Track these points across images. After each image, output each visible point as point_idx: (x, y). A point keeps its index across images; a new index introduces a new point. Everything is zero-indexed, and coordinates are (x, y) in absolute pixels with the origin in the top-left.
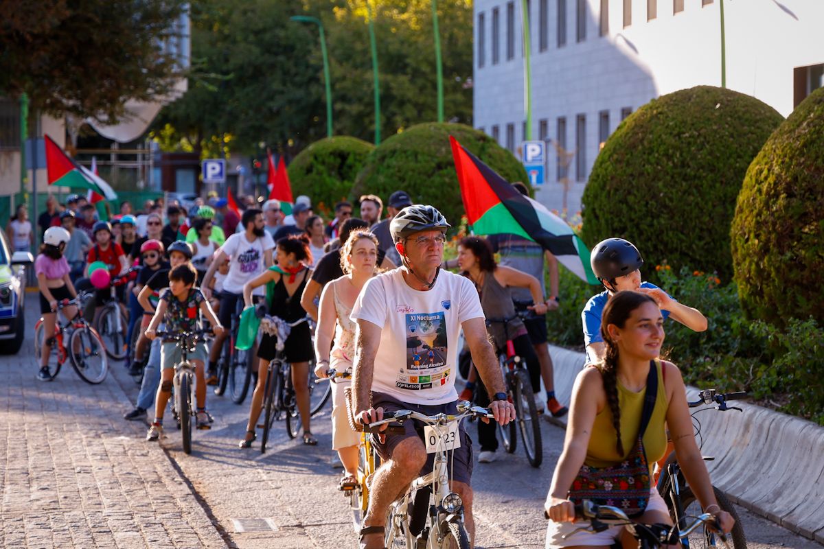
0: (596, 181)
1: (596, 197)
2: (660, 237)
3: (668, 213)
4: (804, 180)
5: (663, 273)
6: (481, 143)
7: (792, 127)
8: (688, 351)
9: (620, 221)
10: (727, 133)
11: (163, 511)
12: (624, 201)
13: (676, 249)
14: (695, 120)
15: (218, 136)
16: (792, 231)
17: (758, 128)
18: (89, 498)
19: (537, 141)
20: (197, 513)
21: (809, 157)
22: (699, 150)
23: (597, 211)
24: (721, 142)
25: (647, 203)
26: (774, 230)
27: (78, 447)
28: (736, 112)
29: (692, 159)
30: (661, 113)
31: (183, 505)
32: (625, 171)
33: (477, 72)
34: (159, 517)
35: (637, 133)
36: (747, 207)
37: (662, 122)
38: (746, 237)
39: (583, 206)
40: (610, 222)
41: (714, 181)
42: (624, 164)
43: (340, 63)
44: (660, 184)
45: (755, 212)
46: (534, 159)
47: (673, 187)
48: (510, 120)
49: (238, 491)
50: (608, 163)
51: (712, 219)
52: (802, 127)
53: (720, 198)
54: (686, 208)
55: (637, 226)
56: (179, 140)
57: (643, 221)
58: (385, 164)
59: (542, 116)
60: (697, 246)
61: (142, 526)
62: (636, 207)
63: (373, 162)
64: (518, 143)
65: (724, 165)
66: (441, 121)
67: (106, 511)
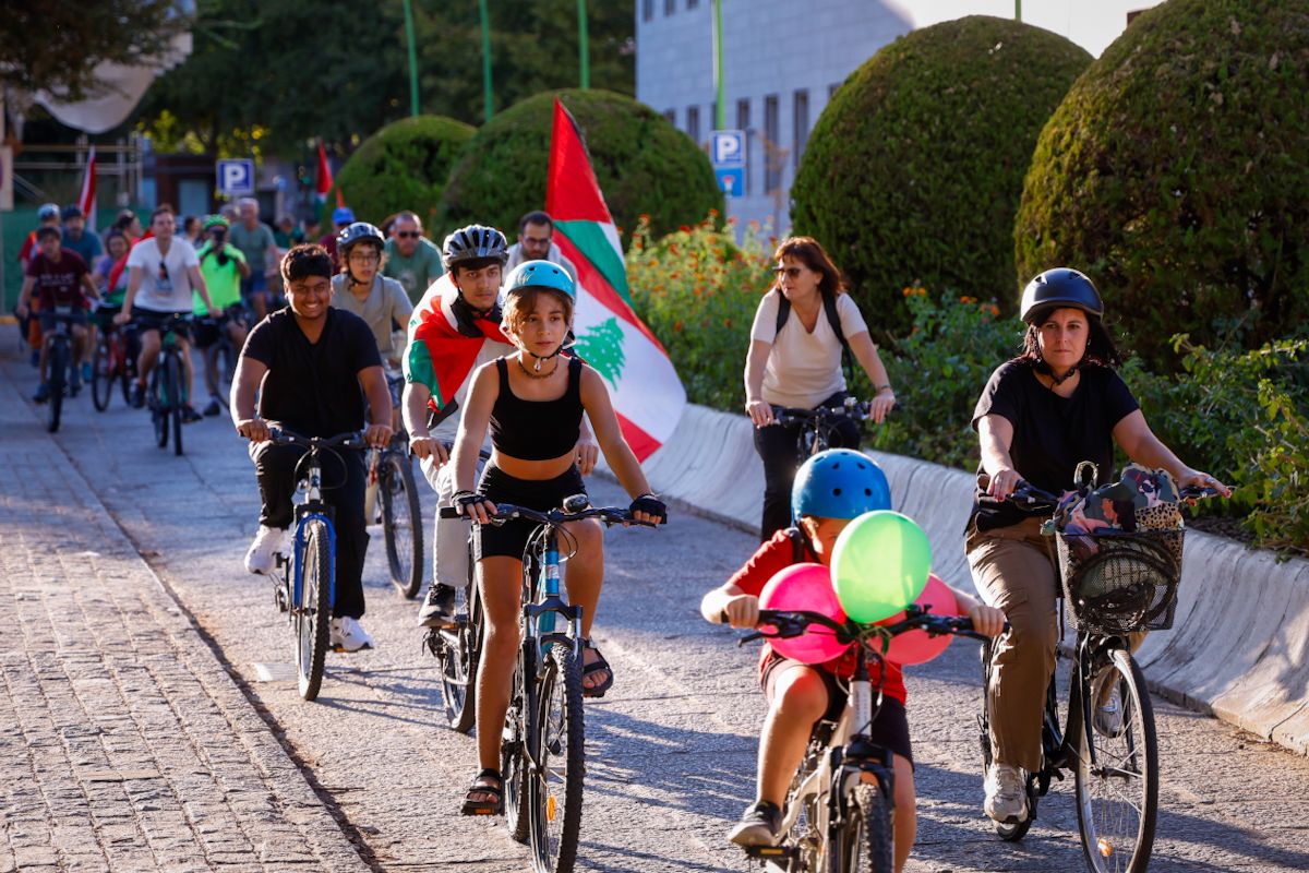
0: (811, 163)
1: (812, 188)
2: (910, 248)
3: (922, 211)
4: (1126, 147)
5: (915, 300)
6: (642, 120)
7: (1108, 68)
8: (950, 418)
9: (849, 224)
10: (1012, 87)
11: (148, 651)
12: (855, 194)
13: (935, 267)
14: (963, 67)
15: (243, 129)
16: (1108, 227)
17: (1060, 79)
18: (36, 634)
19: (734, 131)
20: (201, 654)
21: (1133, 113)
22: (969, 113)
23: (814, 209)
24: (1003, 101)
25: (890, 196)
26: (1081, 225)
27: (21, 565)
28: (1028, 55)
29: (958, 128)
30: (910, 58)
31: (179, 643)
32: (856, 148)
33: (643, 28)
34: (142, 659)
35: (875, 90)
36: (1039, 192)
37: (912, 71)
38: (1038, 237)
39: (793, 202)
40: (833, 225)
41: (993, 161)
42: (854, 137)
43: (431, 14)
44: (910, 166)
45: (1051, 199)
46: (729, 159)
47: (928, 170)
48: (691, 101)
49: (264, 627)
50: (831, 135)
51: (989, 219)
52: (1123, 67)
53: (1002, 187)
54: (949, 202)
55: (875, 231)
56: (183, 135)
57: (885, 224)
58: (494, 153)
59: (742, 95)
60: (967, 260)
61: (116, 672)
62: (873, 201)
63: (477, 150)
64: (706, 135)
65: (1009, 135)
66: (585, 87)
67: (61, 651)
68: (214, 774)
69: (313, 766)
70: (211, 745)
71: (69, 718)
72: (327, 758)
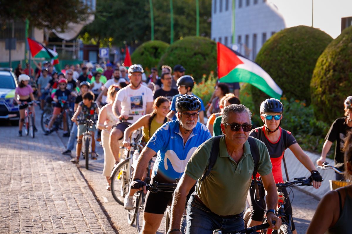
3: (286, 76)
4: (340, 64)
7: (336, 43)
10: (311, 44)
11: (75, 193)
13: (289, 91)
14: (298, 39)
15: (107, 38)
16: (335, 85)
18: (45, 187)
19: (237, 44)
20: (89, 194)
21: (342, 56)
22: (299, 51)
24: (308, 48)
25: (278, 72)
26: (328, 85)
27: (42, 165)
28: (315, 36)
29: (296, 54)
30: (284, 36)
31: (84, 191)
32: (269, 59)
33: (214, 16)
34: (73, 195)
35: (275, 44)
36: (317, 75)
37: (285, 39)
41: (305, 64)
42: (269, 56)
43: (158, 10)
44: (283, 64)
45: (321, 77)
47: (288, 65)
48: (226, 35)
50: (263, 55)
51: (304, 79)
52: (340, 43)
53: (308, 71)
54: (293, 74)
56: (91, 39)
58: (173, 52)
59: (239, 34)
60: (298, 90)
61: (66, 199)
63: (168, 52)
65: (309, 57)
66: (198, 36)
67: (52, 192)
68: (91, 232)
69: (118, 229)
70: (91, 223)
71: (53, 213)
72: (122, 227)
